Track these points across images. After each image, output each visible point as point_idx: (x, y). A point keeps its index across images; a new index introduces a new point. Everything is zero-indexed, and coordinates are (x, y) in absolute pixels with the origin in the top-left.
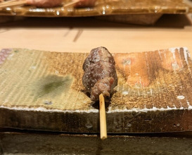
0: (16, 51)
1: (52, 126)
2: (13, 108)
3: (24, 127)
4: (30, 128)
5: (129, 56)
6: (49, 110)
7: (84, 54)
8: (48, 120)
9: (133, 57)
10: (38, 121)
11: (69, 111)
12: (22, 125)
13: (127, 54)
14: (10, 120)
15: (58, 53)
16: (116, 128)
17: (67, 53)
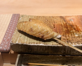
0: (22, 16)
1: (46, 52)
2: (30, 44)
3: (33, 52)
4: (36, 52)
5: (72, 17)
6: (46, 45)
7: (51, 17)
8: (44, 49)
9: (74, 18)
10: (40, 50)
11: (55, 46)
12: (32, 51)
13: (70, 16)
14: (27, 49)
15: (40, 17)
16: (76, 53)
17: (44, 17)
